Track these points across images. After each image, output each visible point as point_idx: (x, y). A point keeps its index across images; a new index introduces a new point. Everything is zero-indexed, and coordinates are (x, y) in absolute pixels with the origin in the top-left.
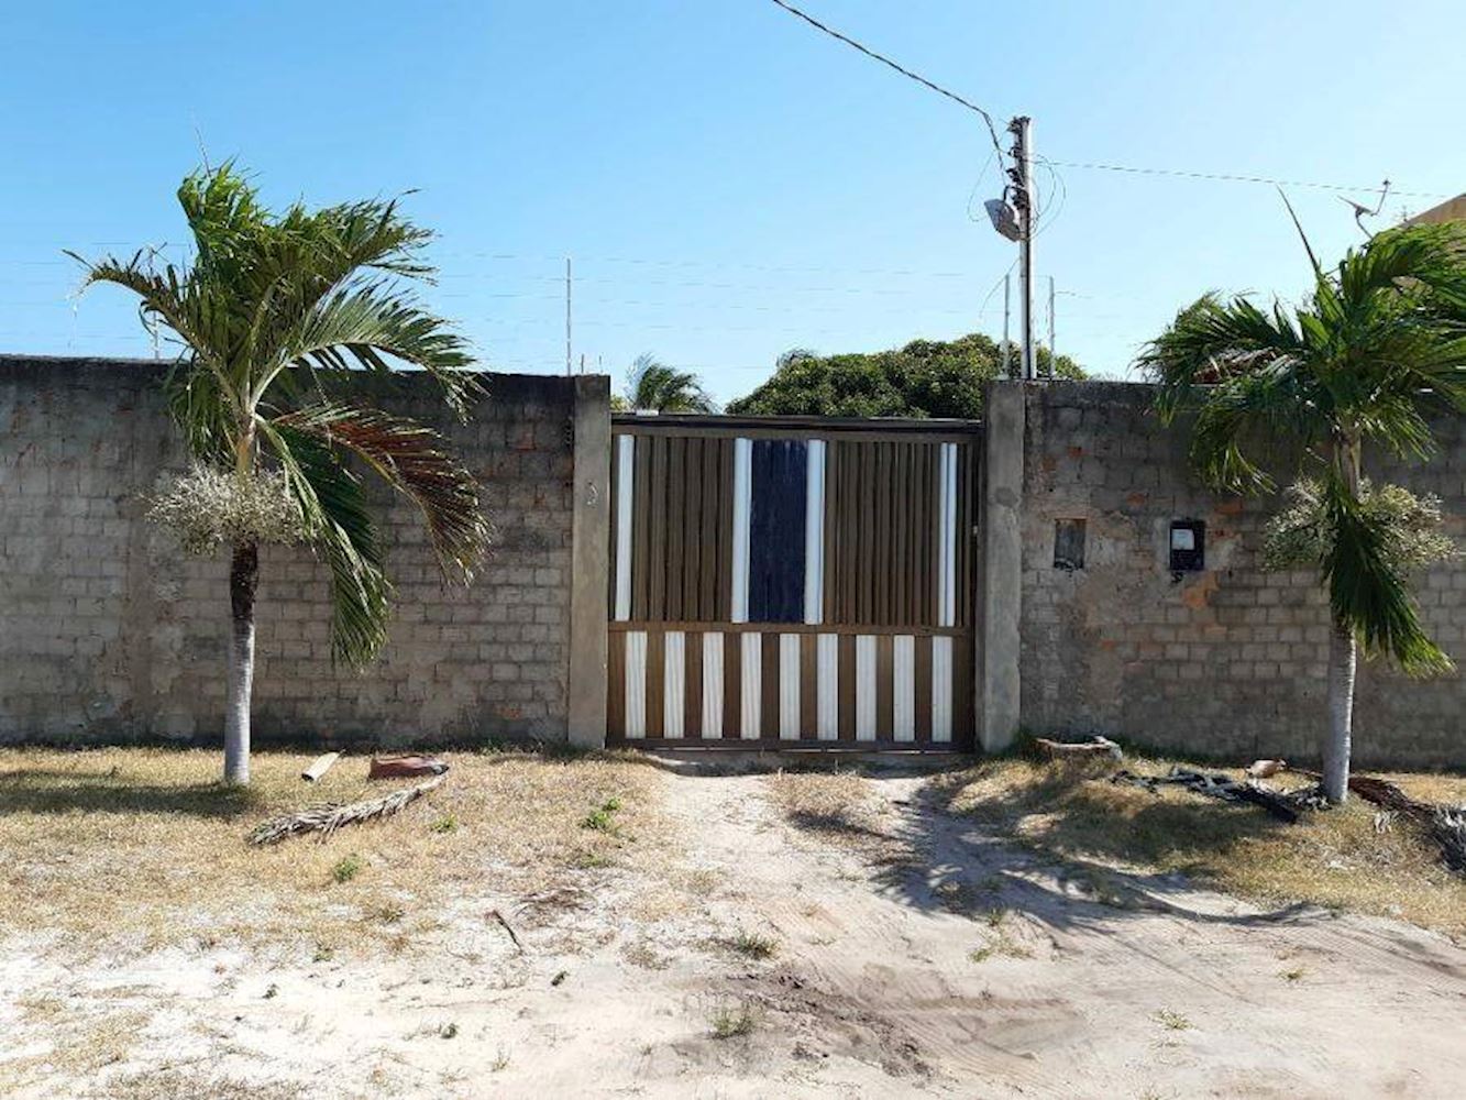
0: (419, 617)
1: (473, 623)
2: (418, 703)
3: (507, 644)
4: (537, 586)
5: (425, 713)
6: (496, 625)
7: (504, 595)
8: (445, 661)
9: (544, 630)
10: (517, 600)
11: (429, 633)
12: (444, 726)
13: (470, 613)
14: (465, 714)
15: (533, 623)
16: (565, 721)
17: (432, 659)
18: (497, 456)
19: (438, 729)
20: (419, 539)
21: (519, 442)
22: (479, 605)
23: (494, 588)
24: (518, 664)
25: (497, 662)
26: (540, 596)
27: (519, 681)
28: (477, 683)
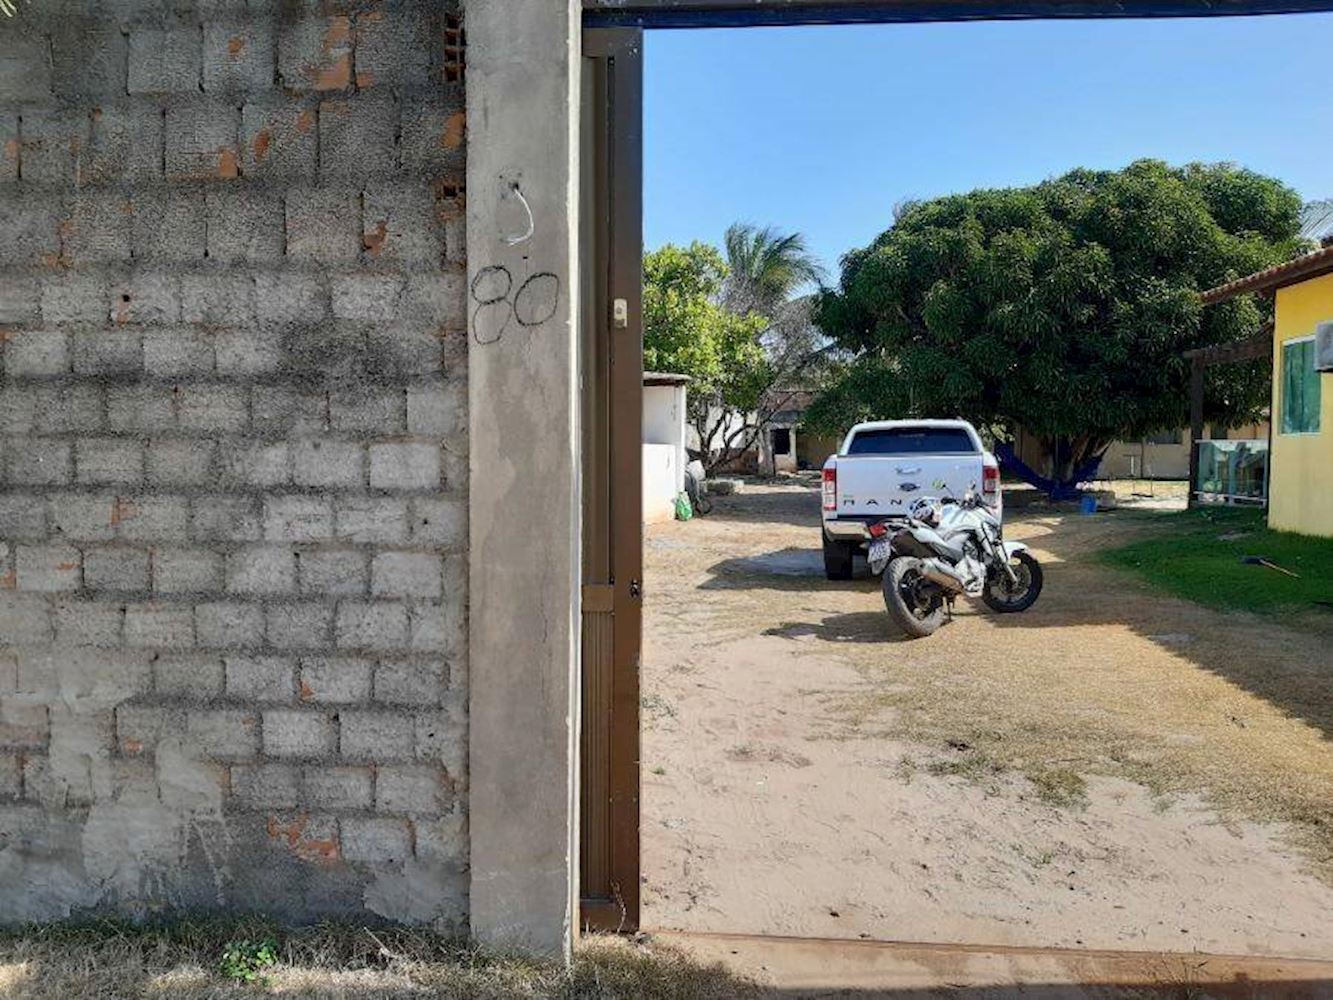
0: (68, 579)
1: (207, 596)
2: (77, 807)
3: (298, 657)
4: (376, 493)
5: (95, 834)
6: (267, 602)
7: (288, 518)
8: (136, 702)
9: (395, 615)
10: (319, 530)
11: (95, 620)
12: (146, 873)
13: (195, 569)
14: (194, 841)
15: (367, 597)
16: (460, 871)
17: (106, 694)
18: (256, 119)
19: (130, 875)
20: (55, 363)
21: (312, 72)
22: (220, 546)
23: (257, 497)
24: (334, 714)
25: (272, 706)
26: (383, 521)
27: (334, 758)
28: (227, 764)
